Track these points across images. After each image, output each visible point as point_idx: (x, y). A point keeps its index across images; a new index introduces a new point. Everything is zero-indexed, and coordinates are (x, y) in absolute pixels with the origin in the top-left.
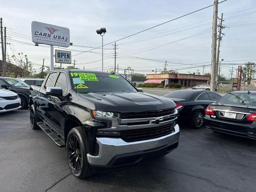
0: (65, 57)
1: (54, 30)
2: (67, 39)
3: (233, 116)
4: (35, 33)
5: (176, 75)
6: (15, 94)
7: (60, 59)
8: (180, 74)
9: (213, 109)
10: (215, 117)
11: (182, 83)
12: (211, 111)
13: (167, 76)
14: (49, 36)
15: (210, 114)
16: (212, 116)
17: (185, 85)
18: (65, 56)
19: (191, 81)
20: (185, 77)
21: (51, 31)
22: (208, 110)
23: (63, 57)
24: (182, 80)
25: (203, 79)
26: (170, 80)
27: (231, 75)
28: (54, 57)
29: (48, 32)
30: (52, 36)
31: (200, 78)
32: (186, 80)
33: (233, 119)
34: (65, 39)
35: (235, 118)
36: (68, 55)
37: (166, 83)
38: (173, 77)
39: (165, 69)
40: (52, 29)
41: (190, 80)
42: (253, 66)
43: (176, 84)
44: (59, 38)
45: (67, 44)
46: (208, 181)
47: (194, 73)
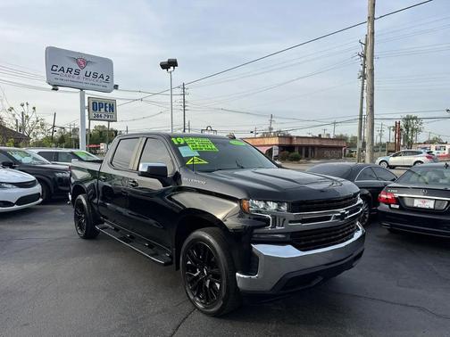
0: (106, 110)
1: (86, 63)
2: (109, 79)
3: (430, 205)
4: (52, 69)
5: (291, 138)
6: (32, 178)
7: (98, 112)
8: (297, 137)
9: (392, 193)
10: (398, 207)
11: (301, 152)
12: (389, 197)
13: (275, 141)
14: (77, 73)
15: (388, 202)
16: (392, 206)
17: (307, 156)
18: (106, 107)
19: (316, 149)
20: (305, 143)
21: (79, 65)
22: (384, 196)
23: (103, 110)
24: (301, 147)
25: (335, 144)
26: (282, 148)
27: (379, 138)
28: (86, 110)
29: (75, 66)
30: (82, 73)
31: (330, 144)
32: (307, 147)
33: (430, 209)
34: (105, 78)
35: (432, 207)
36: (111, 107)
37: (275, 152)
38: (286, 142)
39: (271, 129)
40: (83, 61)
41: (313, 147)
42: (415, 121)
43: (292, 154)
44: (95, 76)
45: (109, 86)
46: (420, 309)
47: (320, 135)
